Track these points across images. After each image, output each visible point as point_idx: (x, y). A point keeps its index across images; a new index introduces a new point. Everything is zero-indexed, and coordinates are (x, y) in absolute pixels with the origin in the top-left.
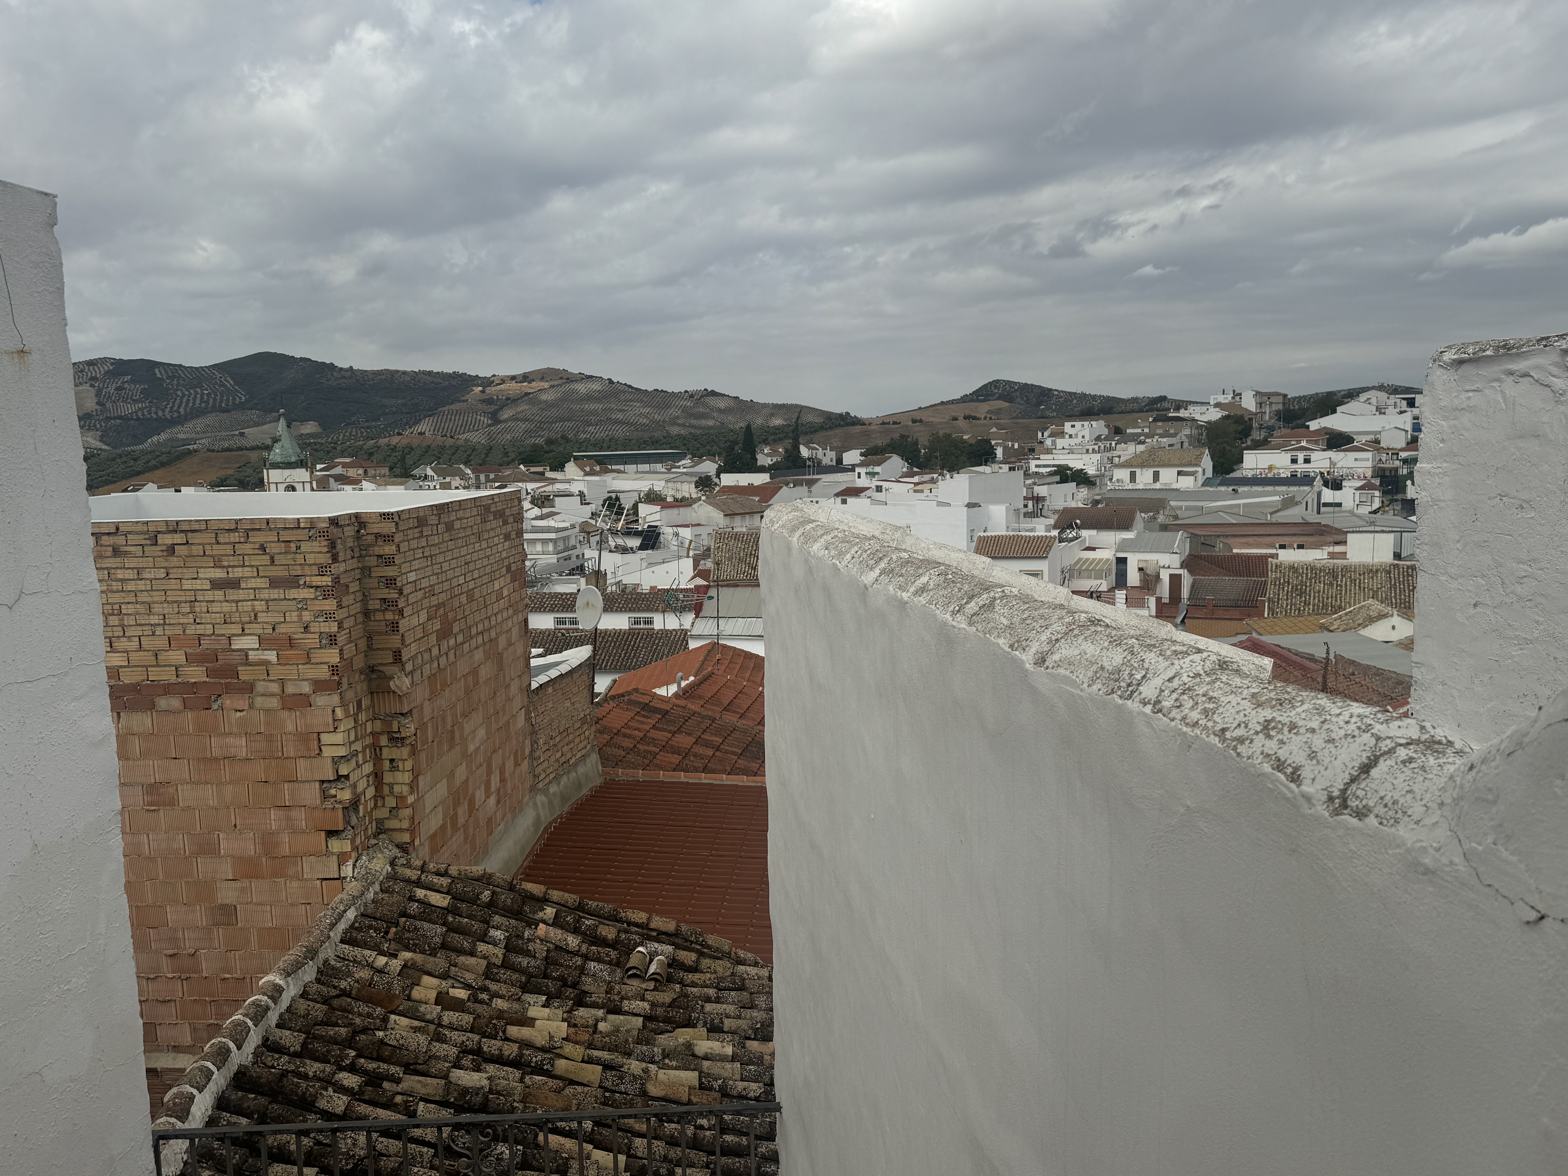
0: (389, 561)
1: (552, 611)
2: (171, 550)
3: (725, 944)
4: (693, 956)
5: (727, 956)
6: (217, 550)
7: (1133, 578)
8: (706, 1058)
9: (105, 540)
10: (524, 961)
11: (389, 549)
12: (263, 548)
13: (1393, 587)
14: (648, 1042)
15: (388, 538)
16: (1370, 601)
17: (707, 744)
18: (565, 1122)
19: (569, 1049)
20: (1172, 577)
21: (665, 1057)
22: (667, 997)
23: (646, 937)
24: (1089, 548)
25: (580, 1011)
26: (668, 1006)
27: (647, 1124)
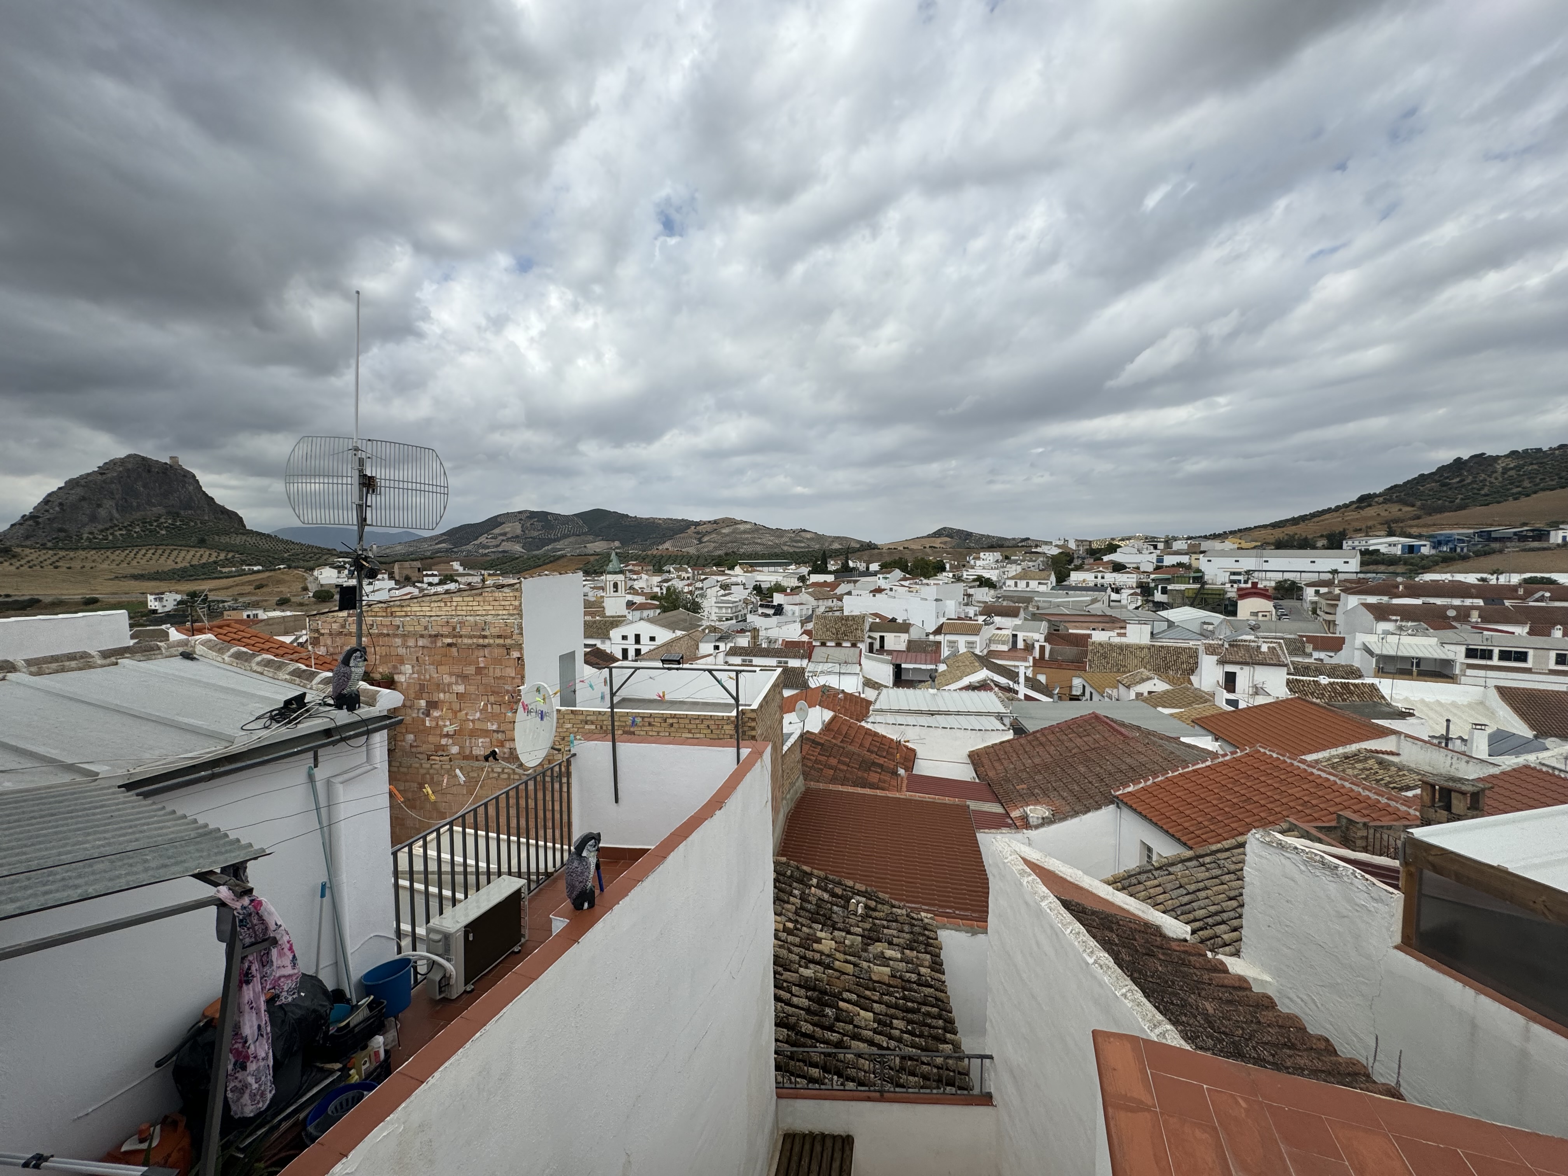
0: (753, 729)
1: (740, 655)
2: (672, 725)
3: (886, 897)
4: (874, 903)
5: (887, 903)
6: (690, 726)
7: (1020, 645)
8: (890, 959)
9: (646, 719)
11: (753, 724)
12: (708, 726)
13: (1152, 656)
14: (866, 951)
15: (754, 720)
16: (1142, 670)
17: (844, 763)
18: (846, 995)
19: (838, 955)
20: (1040, 646)
21: (875, 959)
22: (867, 926)
23: (854, 893)
24: (999, 629)
25: (836, 933)
26: (869, 930)
27: (876, 996)
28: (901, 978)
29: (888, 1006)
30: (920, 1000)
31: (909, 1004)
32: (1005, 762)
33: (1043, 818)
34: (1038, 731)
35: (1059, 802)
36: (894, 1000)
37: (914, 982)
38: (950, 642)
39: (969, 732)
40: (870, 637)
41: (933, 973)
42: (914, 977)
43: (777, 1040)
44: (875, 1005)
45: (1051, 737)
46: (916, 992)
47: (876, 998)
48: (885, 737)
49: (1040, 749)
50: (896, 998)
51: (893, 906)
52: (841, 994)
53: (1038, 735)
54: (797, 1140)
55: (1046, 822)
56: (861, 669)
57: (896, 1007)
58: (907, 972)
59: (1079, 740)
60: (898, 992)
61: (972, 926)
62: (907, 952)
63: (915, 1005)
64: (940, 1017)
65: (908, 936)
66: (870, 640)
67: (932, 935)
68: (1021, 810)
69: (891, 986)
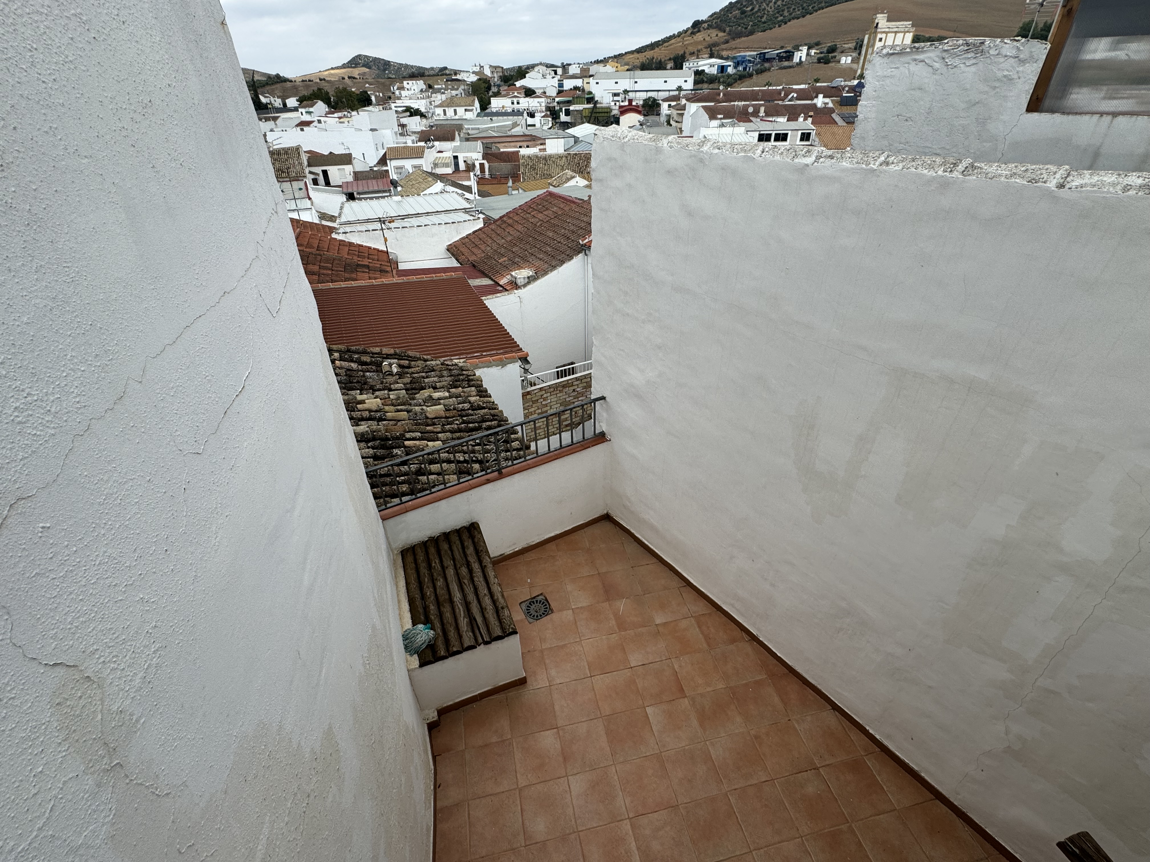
3: (418, 355)
4: (407, 362)
5: (419, 359)
7: (462, 166)
8: (439, 399)
13: (569, 164)
14: (414, 399)
16: (566, 171)
18: (408, 435)
19: (387, 408)
20: (480, 164)
21: (425, 402)
22: (407, 380)
23: (384, 358)
24: (439, 152)
25: (377, 393)
26: (410, 383)
27: (438, 428)
28: (454, 409)
29: (452, 432)
30: (478, 420)
31: (471, 425)
32: (483, 247)
33: (528, 278)
34: (504, 216)
35: (538, 263)
36: (456, 426)
37: (468, 409)
38: (397, 167)
39: (443, 226)
40: (310, 173)
41: (482, 399)
42: (466, 406)
44: (440, 435)
45: (516, 218)
46: (473, 415)
47: (439, 430)
48: (362, 246)
49: (510, 229)
50: (457, 424)
51: (426, 360)
52: (404, 436)
53: (505, 219)
55: (531, 280)
56: (312, 204)
57: (460, 430)
58: (458, 404)
59: (540, 215)
60: (457, 420)
61: (501, 360)
62: (453, 390)
63: (477, 425)
65: (448, 379)
66: (312, 176)
67: (470, 373)
68: (509, 277)
69: (449, 418)
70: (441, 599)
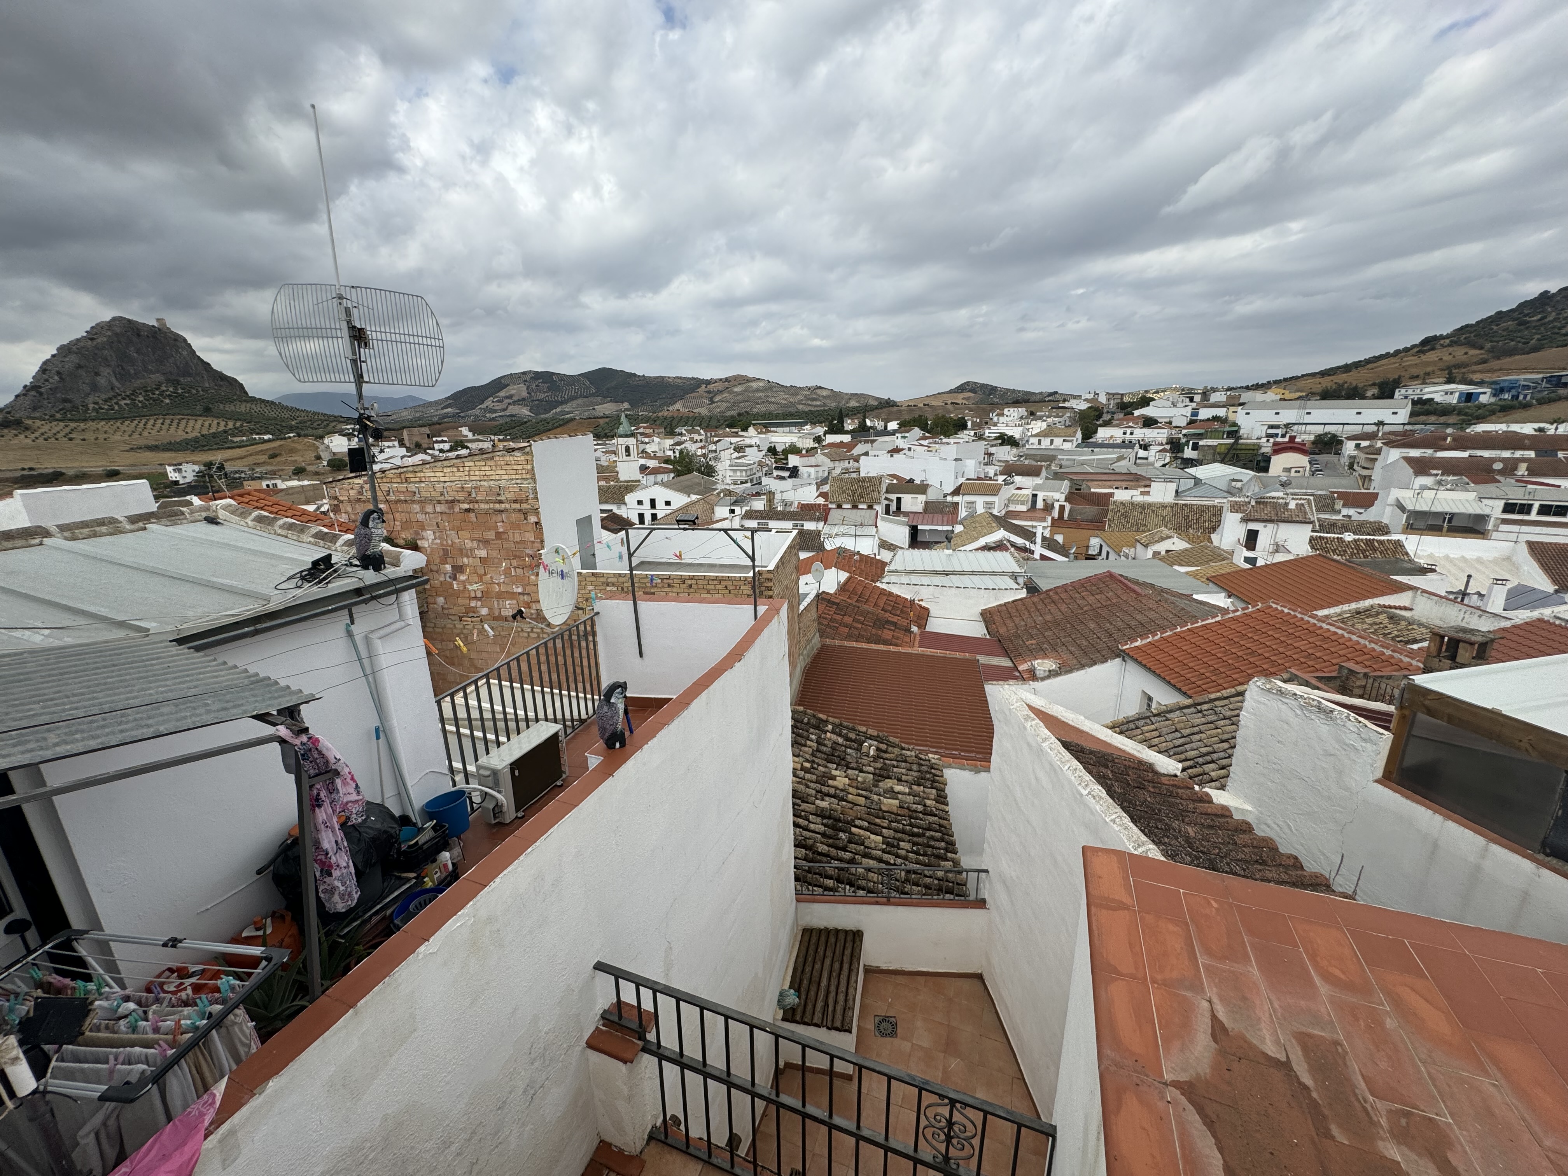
0: (770, 589)
2: (690, 586)
3: (897, 741)
4: (885, 746)
5: (897, 746)
6: (708, 587)
7: (1040, 504)
8: (899, 793)
9: (665, 581)
10: (825, 749)
11: (770, 584)
12: (726, 587)
13: (1174, 515)
14: (877, 786)
15: (770, 580)
16: (1163, 528)
17: (858, 621)
18: (857, 822)
19: (851, 790)
20: (1060, 506)
21: (885, 793)
22: (879, 765)
23: (867, 738)
24: (1018, 488)
25: (850, 772)
26: (880, 769)
27: (885, 823)
28: (908, 808)
29: (896, 831)
30: (925, 827)
31: (915, 830)
32: (1017, 620)
33: (1050, 671)
34: (1051, 590)
35: (1066, 656)
36: (901, 826)
37: (920, 812)
38: (968, 503)
39: (983, 591)
40: (886, 499)
41: (938, 805)
42: (920, 808)
43: (796, 858)
44: (884, 830)
45: (1063, 595)
46: (921, 820)
47: (885, 825)
48: (900, 596)
49: (1052, 607)
50: (903, 824)
51: (903, 749)
52: (854, 822)
53: (1051, 593)
54: (814, 933)
55: (1052, 674)
56: (877, 532)
57: (903, 832)
58: (914, 803)
59: (1091, 597)
60: (905, 820)
61: (976, 766)
62: (915, 787)
63: (921, 831)
64: (942, 840)
65: (915, 774)
66: (886, 502)
67: (938, 773)
68: (1029, 664)
69: (899, 815)
70: (813, 979)
